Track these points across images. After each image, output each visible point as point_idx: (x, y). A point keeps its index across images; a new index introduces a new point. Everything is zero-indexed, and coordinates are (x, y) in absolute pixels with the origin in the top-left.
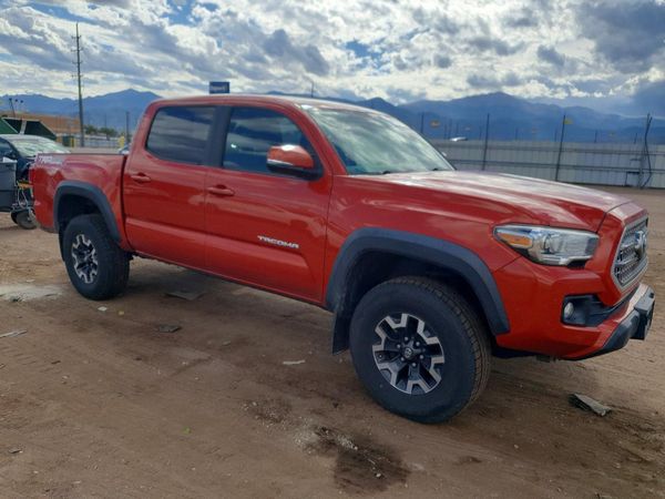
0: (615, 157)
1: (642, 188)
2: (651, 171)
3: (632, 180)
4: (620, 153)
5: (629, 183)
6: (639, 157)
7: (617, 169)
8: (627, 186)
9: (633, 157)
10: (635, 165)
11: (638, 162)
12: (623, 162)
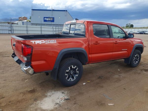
0: (5, 27)
1: (13, 34)
2: (13, 30)
3: (10, 32)
4: (6, 26)
5: (9, 33)
6: (10, 27)
7: (6, 30)
8: (9, 34)
9: (9, 27)
10: (10, 29)
11: (10, 28)
12: (7, 28)
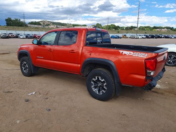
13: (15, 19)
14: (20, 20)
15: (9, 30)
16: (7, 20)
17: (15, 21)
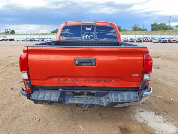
13: (160, 23)
14: (165, 23)
15: (147, 35)
16: (152, 25)
17: (160, 25)
